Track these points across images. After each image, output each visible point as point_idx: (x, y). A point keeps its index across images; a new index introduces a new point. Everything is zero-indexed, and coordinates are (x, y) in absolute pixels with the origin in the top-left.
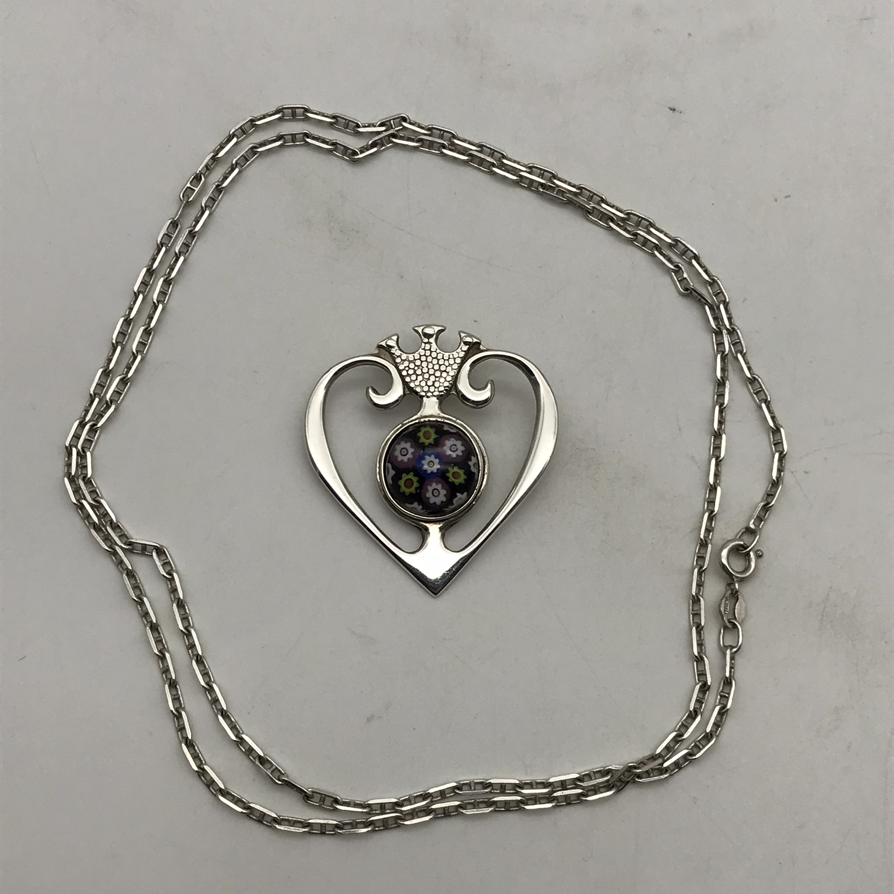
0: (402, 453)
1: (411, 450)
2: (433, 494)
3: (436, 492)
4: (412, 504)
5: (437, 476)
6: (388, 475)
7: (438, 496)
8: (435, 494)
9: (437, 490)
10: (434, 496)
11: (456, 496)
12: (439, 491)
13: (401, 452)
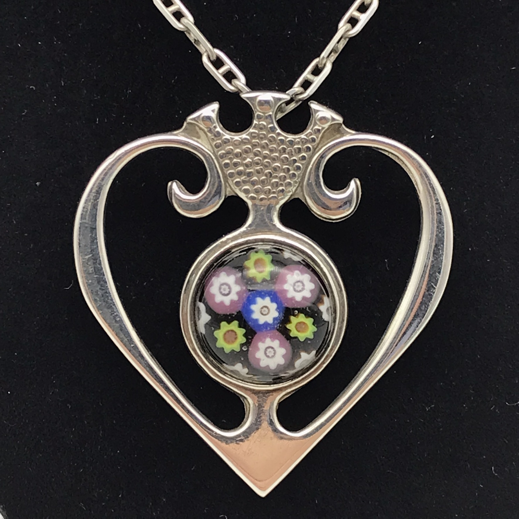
0: (222, 290)
1: (236, 288)
2: (265, 353)
3: (270, 352)
4: (234, 365)
5: (274, 328)
6: (199, 319)
7: (273, 356)
8: (268, 354)
9: (272, 348)
10: (268, 357)
11: (300, 357)
12: (275, 351)
13: (220, 288)
